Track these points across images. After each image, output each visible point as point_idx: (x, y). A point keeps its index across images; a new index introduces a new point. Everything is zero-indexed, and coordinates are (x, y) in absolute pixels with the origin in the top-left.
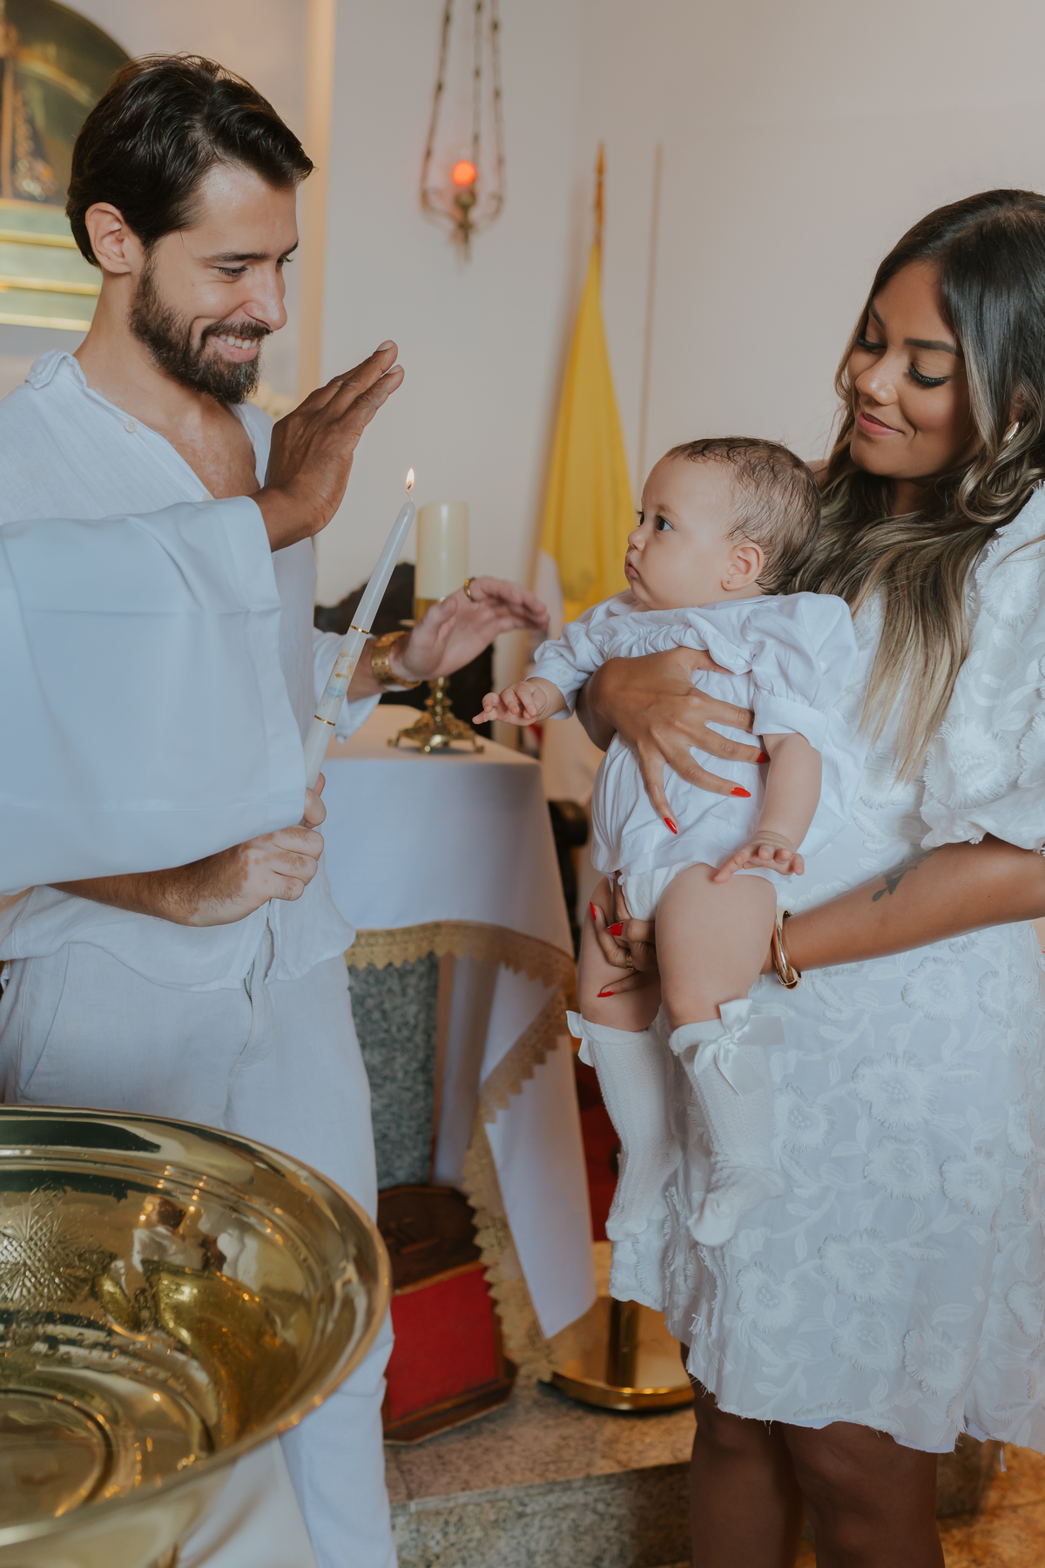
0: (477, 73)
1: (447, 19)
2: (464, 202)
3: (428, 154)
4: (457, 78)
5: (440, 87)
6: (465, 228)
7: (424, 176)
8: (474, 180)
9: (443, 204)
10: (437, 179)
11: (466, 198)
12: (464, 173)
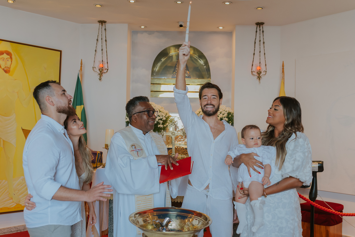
0: (260, 52)
1: (255, 43)
2: (259, 73)
3: (252, 65)
4: (257, 52)
5: (254, 54)
6: (259, 78)
7: (252, 70)
8: (260, 70)
9: (255, 74)
10: (254, 69)
11: (259, 72)
12: (258, 68)
